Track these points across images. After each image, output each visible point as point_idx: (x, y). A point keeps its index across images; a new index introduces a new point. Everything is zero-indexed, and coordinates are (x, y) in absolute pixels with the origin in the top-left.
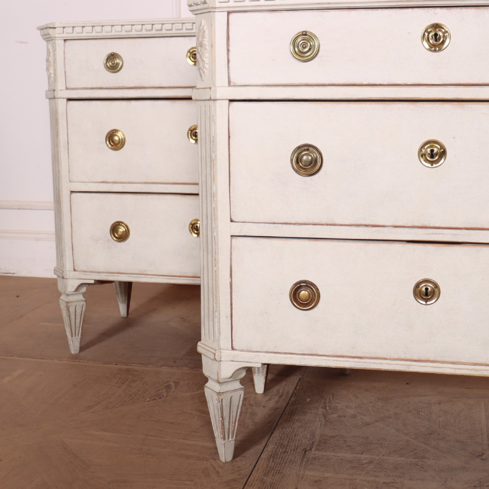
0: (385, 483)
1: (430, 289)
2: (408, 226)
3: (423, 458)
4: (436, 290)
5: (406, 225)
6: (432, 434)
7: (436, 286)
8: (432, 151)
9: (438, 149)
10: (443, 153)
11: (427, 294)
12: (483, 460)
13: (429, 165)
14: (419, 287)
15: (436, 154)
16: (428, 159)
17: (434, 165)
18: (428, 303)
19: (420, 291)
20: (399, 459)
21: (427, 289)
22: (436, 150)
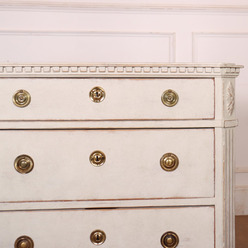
1: (99, 235)
2: (85, 200)
4: (103, 236)
5: (84, 199)
7: (103, 233)
8: (97, 157)
9: (101, 156)
10: (103, 159)
11: (98, 239)
13: (96, 165)
14: (93, 235)
16: (95, 161)
17: (99, 165)
18: (99, 244)
19: (94, 237)
21: (98, 236)
22: (99, 157)
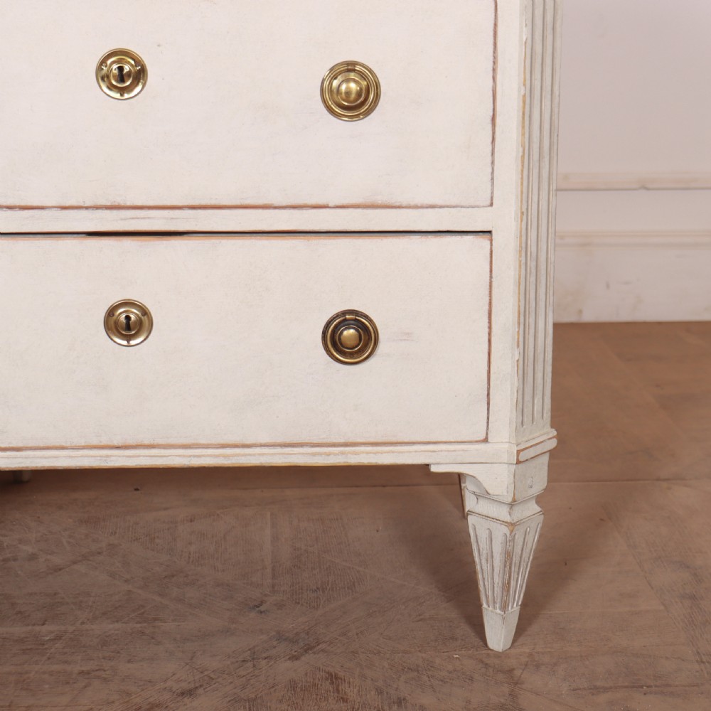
0: (82, 673)
1: (133, 317)
2: (86, 205)
3: (155, 619)
4: (145, 319)
5: (82, 204)
6: (173, 576)
7: (145, 312)
8: (121, 69)
9: (132, 65)
10: (140, 74)
11: (128, 327)
12: (261, 612)
13: (118, 96)
14: (113, 315)
15: (129, 74)
16: (114, 83)
17: (126, 96)
18: (132, 342)
19: (116, 323)
20: (111, 626)
21: (128, 318)
22: (127, 68)
